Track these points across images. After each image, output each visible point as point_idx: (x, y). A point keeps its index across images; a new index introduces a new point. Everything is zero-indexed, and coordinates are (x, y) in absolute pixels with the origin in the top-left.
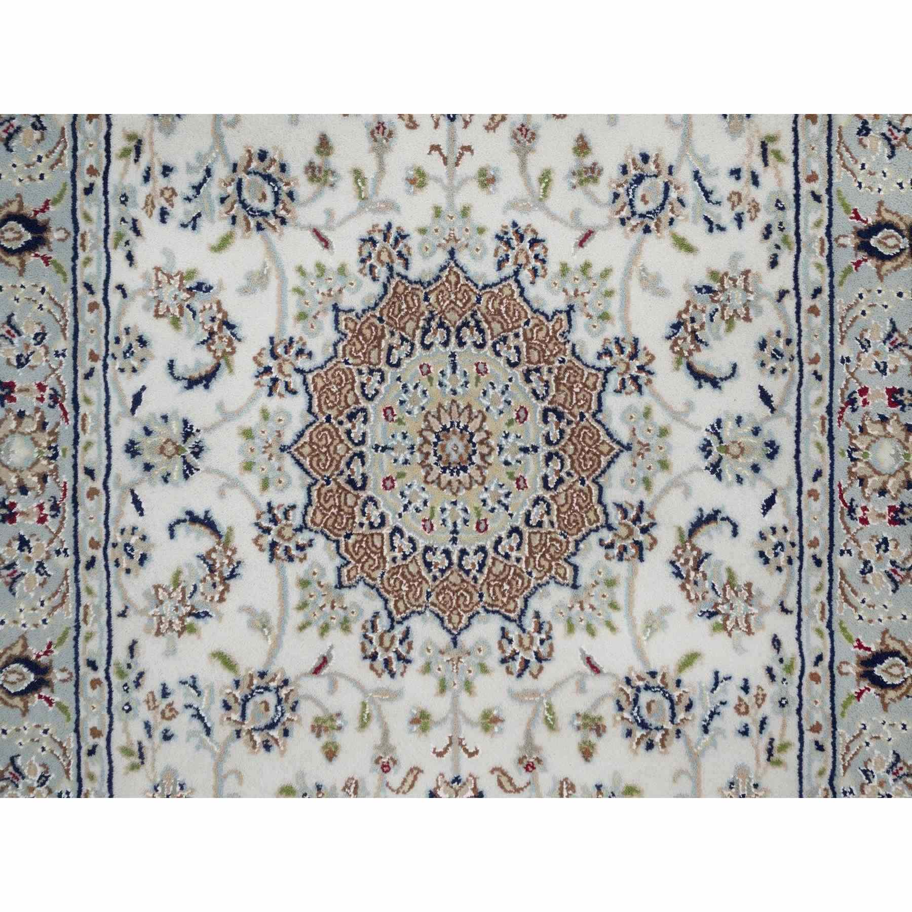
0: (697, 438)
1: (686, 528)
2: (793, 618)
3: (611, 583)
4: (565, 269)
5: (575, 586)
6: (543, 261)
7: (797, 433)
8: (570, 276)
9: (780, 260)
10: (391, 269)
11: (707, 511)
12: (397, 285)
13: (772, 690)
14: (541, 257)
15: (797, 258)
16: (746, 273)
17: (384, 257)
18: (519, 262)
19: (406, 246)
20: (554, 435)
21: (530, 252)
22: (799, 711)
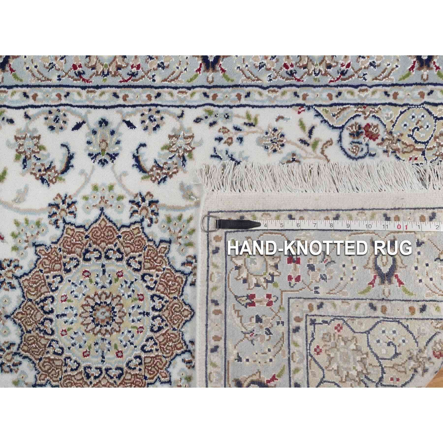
0: (98, 167)
1: (142, 175)
2: (186, 110)
3: (169, 220)
4: (15, 248)
5: (170, 242)
6: (11, 261)
7: (95, 107)
8: (19, 245)
9: (9, 118)
10: (15, 354)
11: (133, 162)
12: (23, 350)
13: (221, 124)
14: (9, 263)
15: (8, 107)
16: (16, 138)
17: (9, 357)
18: (11, 276)
19: (3, 344)
20: (96, 254)
21: (6, 270)
22: (231, 107)
